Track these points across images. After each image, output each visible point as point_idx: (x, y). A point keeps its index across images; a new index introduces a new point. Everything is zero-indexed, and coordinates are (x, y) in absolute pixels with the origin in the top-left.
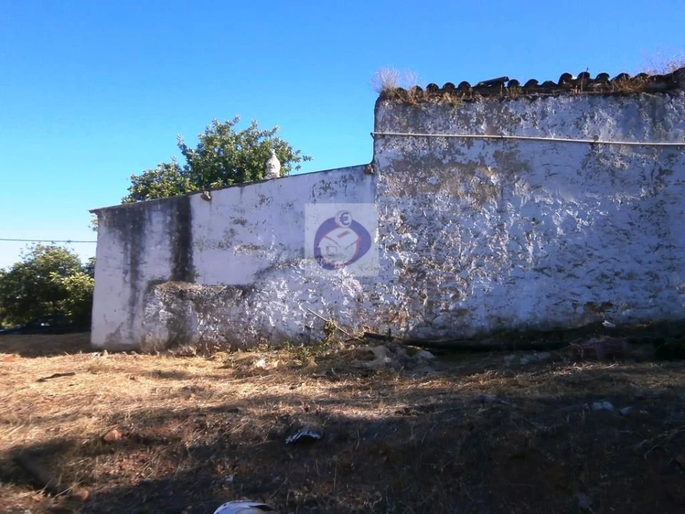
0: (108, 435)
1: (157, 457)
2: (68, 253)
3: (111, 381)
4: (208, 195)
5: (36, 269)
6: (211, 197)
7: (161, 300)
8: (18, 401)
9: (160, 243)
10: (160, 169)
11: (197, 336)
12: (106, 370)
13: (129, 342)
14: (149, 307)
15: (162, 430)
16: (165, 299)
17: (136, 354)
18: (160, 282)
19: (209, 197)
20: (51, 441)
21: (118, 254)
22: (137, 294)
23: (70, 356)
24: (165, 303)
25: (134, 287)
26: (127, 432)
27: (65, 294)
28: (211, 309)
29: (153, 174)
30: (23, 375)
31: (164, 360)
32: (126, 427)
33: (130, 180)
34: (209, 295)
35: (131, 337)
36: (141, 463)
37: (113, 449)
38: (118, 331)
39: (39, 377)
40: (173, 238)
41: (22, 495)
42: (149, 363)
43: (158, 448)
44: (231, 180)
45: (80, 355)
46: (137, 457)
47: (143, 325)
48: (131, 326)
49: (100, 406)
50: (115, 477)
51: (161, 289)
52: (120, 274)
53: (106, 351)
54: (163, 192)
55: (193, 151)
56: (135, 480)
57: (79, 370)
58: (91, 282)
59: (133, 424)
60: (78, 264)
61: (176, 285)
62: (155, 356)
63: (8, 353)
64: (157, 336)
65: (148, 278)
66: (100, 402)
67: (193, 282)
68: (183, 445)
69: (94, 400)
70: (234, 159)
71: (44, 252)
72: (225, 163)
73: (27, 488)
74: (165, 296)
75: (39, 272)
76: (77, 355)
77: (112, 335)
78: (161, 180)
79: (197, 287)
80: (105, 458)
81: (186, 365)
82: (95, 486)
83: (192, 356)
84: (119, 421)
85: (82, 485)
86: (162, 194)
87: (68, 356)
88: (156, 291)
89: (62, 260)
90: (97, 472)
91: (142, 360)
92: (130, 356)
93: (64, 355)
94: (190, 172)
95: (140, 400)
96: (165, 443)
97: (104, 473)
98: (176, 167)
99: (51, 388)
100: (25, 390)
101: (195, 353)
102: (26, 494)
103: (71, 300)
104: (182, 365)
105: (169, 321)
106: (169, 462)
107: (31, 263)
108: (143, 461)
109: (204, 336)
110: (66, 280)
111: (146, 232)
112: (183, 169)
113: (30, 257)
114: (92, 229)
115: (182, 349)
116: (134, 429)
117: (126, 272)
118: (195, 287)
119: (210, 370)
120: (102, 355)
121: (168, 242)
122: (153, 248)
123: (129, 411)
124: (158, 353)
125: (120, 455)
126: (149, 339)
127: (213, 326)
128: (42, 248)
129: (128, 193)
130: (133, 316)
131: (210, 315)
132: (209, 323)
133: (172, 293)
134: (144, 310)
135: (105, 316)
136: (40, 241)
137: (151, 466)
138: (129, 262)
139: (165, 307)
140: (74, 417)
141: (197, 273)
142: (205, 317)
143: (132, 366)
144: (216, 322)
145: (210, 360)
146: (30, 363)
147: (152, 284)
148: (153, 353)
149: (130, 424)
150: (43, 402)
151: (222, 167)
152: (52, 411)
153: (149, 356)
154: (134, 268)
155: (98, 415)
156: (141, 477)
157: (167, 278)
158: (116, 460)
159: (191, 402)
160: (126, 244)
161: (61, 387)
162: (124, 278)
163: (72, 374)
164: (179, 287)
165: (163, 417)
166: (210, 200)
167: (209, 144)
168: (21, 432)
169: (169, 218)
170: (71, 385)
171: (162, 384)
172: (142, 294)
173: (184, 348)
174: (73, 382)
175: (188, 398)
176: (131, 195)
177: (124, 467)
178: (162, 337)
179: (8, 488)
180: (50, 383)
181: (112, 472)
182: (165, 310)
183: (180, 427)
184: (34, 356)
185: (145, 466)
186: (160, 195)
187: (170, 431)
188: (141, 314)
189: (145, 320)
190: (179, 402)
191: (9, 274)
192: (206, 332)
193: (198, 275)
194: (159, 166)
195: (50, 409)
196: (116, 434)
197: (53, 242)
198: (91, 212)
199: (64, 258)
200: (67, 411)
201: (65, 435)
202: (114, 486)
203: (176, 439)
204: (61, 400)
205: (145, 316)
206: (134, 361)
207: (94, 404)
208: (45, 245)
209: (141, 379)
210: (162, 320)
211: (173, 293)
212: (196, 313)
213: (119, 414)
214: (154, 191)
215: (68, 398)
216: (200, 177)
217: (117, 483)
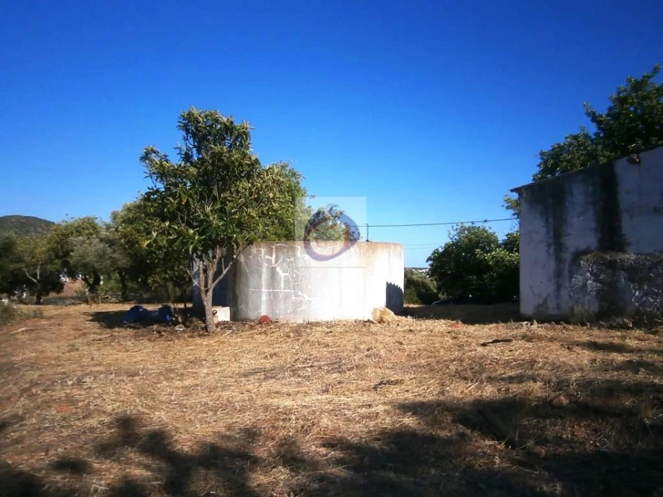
0: (556, 400)
1: (612, 429)
2: (486, 231)
3: (548, 349)
4: (635, 157)
5: (461, 248)
6: (640, 159)
7: (588, 271)
8: (470, 362)
9: (583, 214)
10: (569, 140)
11: (633, 308)
12: (540, 338)
13: (556, 312)
14: (576, 278)
15: (613, 402)
16: (592, 270)
17: (565, 325)
18: (585, 252)
19: (638, 160)
20: (504, 399)
21: (540, 228)
22: (562, 266)
23: (503, 324)
24: (592, 273)
25: (559, 260)
26: (574, 400)
27: (488, 268)
28: (649, 279)
29: (563, 147)
30: (469, 340)
31: (596, 332)
32: (573, 395)
33: (539, 157)
34: (644, 265)
35: (558, 307)
36: (594, 433)
37: (562, 414)
38: (545, 301)
39: (482, 341)
40: (597, 208)
41: (488, 442)
42: (581, 334)
43: (612, 420)
44: (654, 139)
45: (512, 324)
46: (589, 426)
47: (570, 296)
48: (558, 296)
49: (543, 372)
50: (569, 442)
51: (588, 260)
52: (543, 247)
53: (535, 321)
54: (574, 164)
55: (603, 116)
56: (589, 448)
57: (515, 337)
58: (510, 257)
59: (579, 393)
60: (496, 240)
61: (604, 255)
62: (585, 328)
63: (452, 320)
64: (587, 307)
65: (572, 249)
66: (541, 368)
67: (623, 251)
68: (641, 421)
69: (535, 366)
70: (656, 114)
71: (466, 232)
72: (644, 122)
73: (491, 437)
74: (592, 267)
75: (464, 250)
76: (509, 324)
77: (540, 306)
78: (569, 152)
79: (630, 257)
80: (556, 422)
81: (624, 337)
82: (550, 447)
83: (628, 328)
84: (565, 388)
85: (537, 443)
86: (573, 165)
87: (501, 325)
88: (582, 262)
89: (482, 238)
90: (550, 434)
91: (572, 330)
92: (559, 326)
93: (498, 323)
94: (602, 138)
95: (581, 369)
96: (619, 415)
97: (557, 436)
98: (586, 136)
99: (494, 351)
100: (473, 352)
101: (631, 326)
102: (491, 443)
103: (494, 273)
104: (618, 337)
105: (598, 292)
106: (627, 437)
107: (457, 243)
108: (596, 430)
109: (641, 308)
110: (488, 256)
111: (567, 204)
112: (593, 137)
113: (456, 237)
114: (505, 208)
115: (615, 321)
116: (582, 396)
117: (549, 245)
118: (627, 256)
119: (655, 345)
120: (531, 324)
121: (591, 213)
122: (576, 220)
123: (573, 379)
124: (589, 324)
125: (570, 421)
126: (578, 309)
127: (652, 298)
128: (465, 229)
129: (537, 170)
130: (559, 287)
131: (648, 285)
132: (646, 294)
133: (599, 263)
134: (570, 281)
135: (531, 288)
136: (462, 223)
137: (605, 437)
138: (552, 235)
139: (593, 278)
140: (520, 379)
141: (627, 241)
142: (640, 289)
143: (563, 336)
144: (656, 294)
145: (652, 333)
146: (471, 329)
147: (578, 255)
148: (583, 324)
149: (577, 392)
150: (490, 364)
151: (641, 126)
152: (499, 372)
153: (579, 328)
154: (557, 241)
155: (542, 380)
156: (596, 446)
157: (593, 248)
158: (567, 426)
159: (641, 376)
160: (547, 219)
161: (502, 352)
162: (548, 251)
163: (509, 341)
164: (608, 257)
165: (612, 389)
166: (639, 163)
167: (622, 105)
168: (478, 388)
169: (591, 188)
170: (511, 351)
171: (600, 356)
172: (567, 266)
173: (618, 320)
174: (513, 348)
175: (637, 372)
176: (542, 171)
177: (576, 433)
178: (592, 309)
179: (476, 435)
180: (492, 347)
181: (564, 436)
182: (593, 281)
183: (634, 402)
184: (473, 323)
185: (599, 436)
186: (571, 166)
187: (622, 404)
188: (567, 284)
189: (573, 291)
190: (627, 375)
191: (441, 253)
192: (643, 304)
193: (629, 244)
194: (566, 138)
195: (497, 371)
196: (564, 400)
197: (472, 223)
198: (512, 191)
199: (484, 237)
200: (512, 373)
201: (515, 396)
202: (569, 450)
203: (632, 413)
204: (505, 363)
205: (572, 288)
206: (565, 331)
207: (536, 370)
208: (467, 225)
209: (578, 350)
210: (591, 291)
211: (602, 264)
212: (630, 283)
213: (563, 382)
214: (564, 164)
215: (511, 362)
216: (614, 142)
217: (571, 447)
